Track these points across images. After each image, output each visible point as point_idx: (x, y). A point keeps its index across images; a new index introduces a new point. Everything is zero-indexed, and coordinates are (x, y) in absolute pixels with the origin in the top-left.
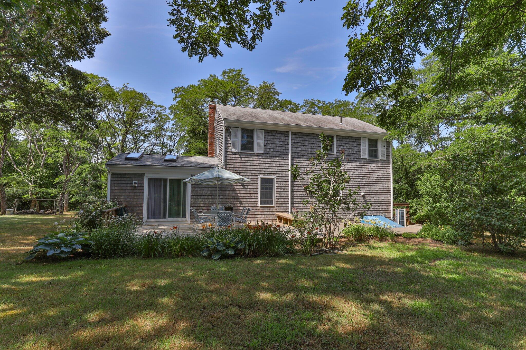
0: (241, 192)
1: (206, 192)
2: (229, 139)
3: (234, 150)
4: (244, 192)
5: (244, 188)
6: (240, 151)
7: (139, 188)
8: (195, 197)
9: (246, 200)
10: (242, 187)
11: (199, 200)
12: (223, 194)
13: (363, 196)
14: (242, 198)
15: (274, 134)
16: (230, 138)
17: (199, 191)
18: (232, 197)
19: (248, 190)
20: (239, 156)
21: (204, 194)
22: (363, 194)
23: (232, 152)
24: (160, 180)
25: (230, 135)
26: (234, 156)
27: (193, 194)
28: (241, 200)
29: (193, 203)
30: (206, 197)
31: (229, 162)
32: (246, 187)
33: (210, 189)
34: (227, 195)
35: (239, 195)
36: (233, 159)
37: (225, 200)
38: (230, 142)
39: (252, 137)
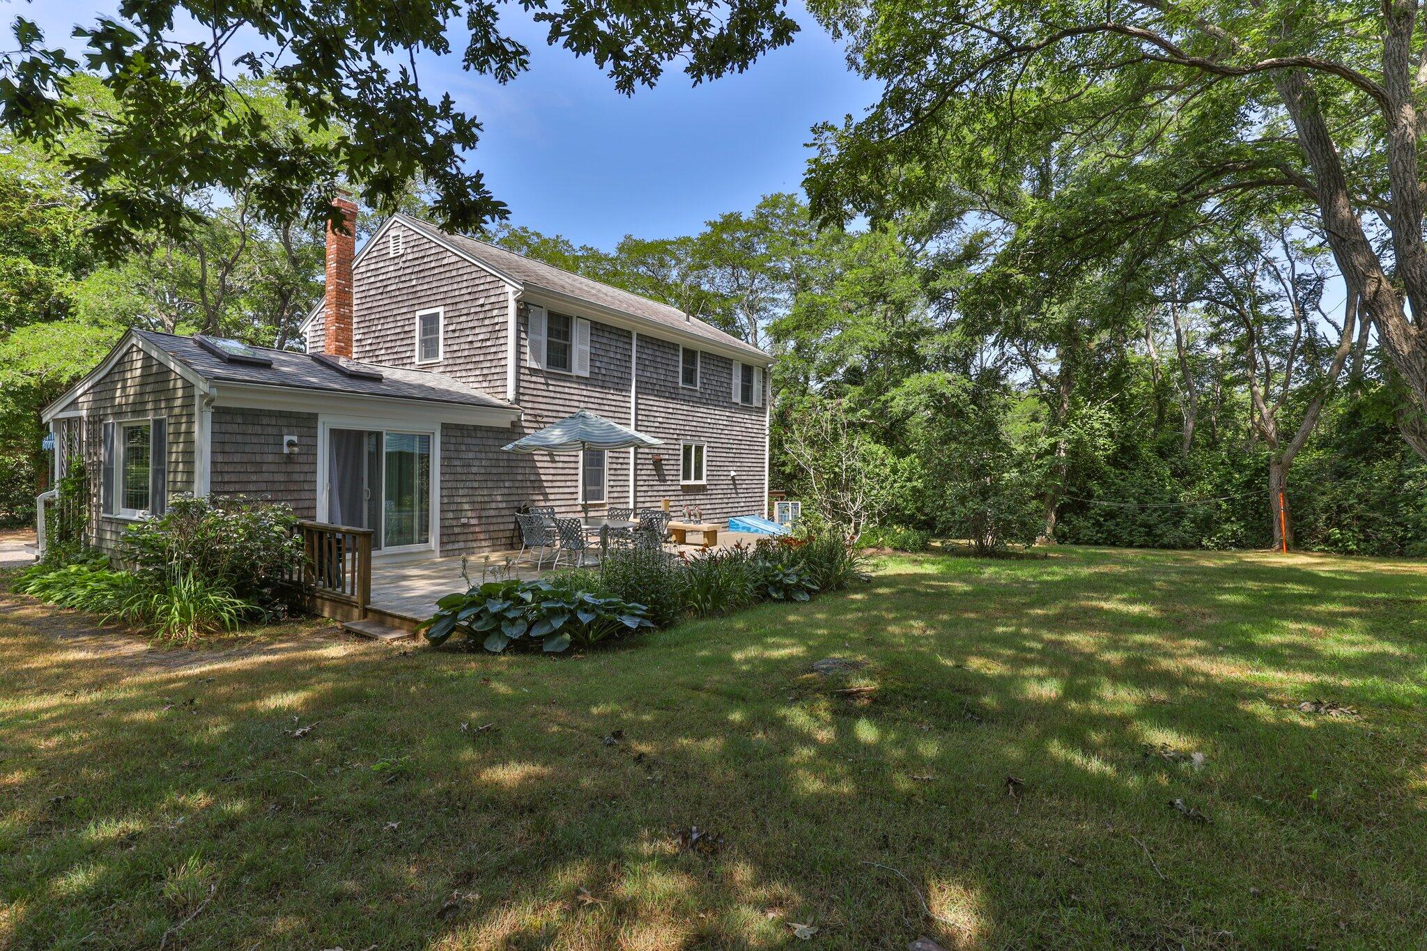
0: (547, 471)
1: (474, 470)
2: (523, 335)
3: (534, 365)
4: (552, 471)
5: (553, 461)
6: (545, 369)
7: (301, 459)
8: (449, 485)
9: (556, 490)
10: (548, 458)
11: (461, 492)
12: (511, 477)
13: (733, 479)
14: (549, 484)
15: (606, 335)
16: (526, 332)
17: (459, 470)
18: (529, 484)
19: (560, 465)
20: (542, 380)
21: (471, 477)
22: (733, 473)
23: (529, 369)
25: (525, 325)
26: (534, 379)
27: (447, 477)
28: (548, 490)
29: (446, 500)
30: (476, 485)
31: (523, 394)
32: (557, 458)
33: (484, 463)
34: (520, 478)
35: (543, 478)
36: (532, 386)
37: (514, 491)
38: (527, 343)
39: (566, 335)
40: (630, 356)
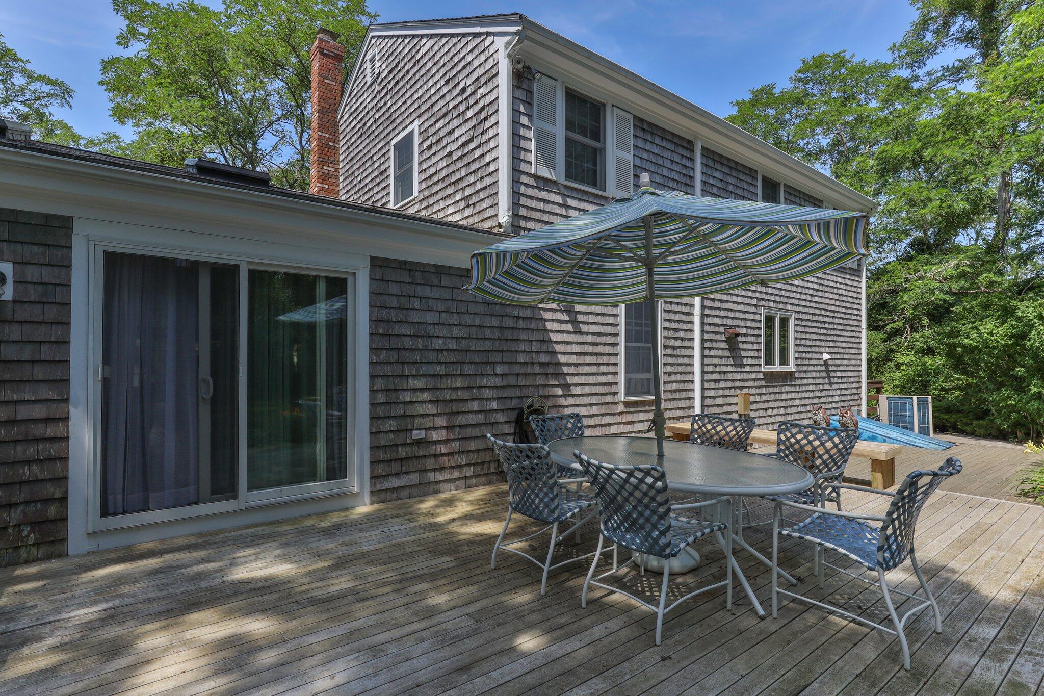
0: (568, 348)
1: (438, 343)
2: (524, 120)
3: (545, 173)
4: (576, 348)
5: (577, 332)
6: (562, 180)
8: (389, 370)
9: (583, 380)
10: (569, 327)
11: (413, 383)
12: (507, 357)
14: (572, 370)
15: (658, 140)
16: (530, 116)
17: (407, 343)
18: (537, 369)
19: (590, 339)
20: (558, 199)
21: (431, 356)
22: (826, 357)
23: (536, 177)
24: (193, 268)
25: (529, 103)
26: (543, 195)
27: (384, 356)
28: (570, 380)
29: (381, 398)
30: (441, 370)
31: (526, 219)
32: (584, 328)
33: (455, 331)
34: (521, 358)
35: (562, 359)
36: (541, 206)
37: (513, 381)
38: (530, 134)
39: (597, 134)
40: (692, 178)
